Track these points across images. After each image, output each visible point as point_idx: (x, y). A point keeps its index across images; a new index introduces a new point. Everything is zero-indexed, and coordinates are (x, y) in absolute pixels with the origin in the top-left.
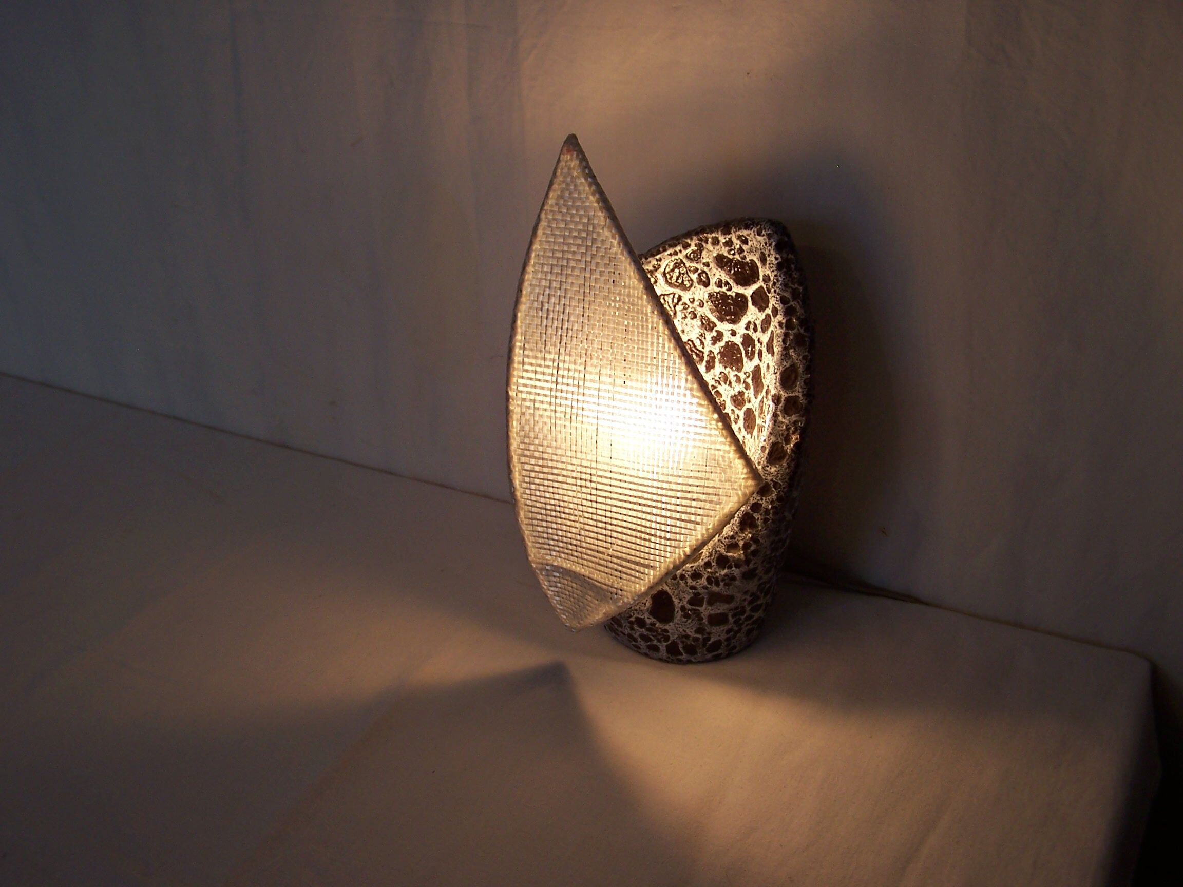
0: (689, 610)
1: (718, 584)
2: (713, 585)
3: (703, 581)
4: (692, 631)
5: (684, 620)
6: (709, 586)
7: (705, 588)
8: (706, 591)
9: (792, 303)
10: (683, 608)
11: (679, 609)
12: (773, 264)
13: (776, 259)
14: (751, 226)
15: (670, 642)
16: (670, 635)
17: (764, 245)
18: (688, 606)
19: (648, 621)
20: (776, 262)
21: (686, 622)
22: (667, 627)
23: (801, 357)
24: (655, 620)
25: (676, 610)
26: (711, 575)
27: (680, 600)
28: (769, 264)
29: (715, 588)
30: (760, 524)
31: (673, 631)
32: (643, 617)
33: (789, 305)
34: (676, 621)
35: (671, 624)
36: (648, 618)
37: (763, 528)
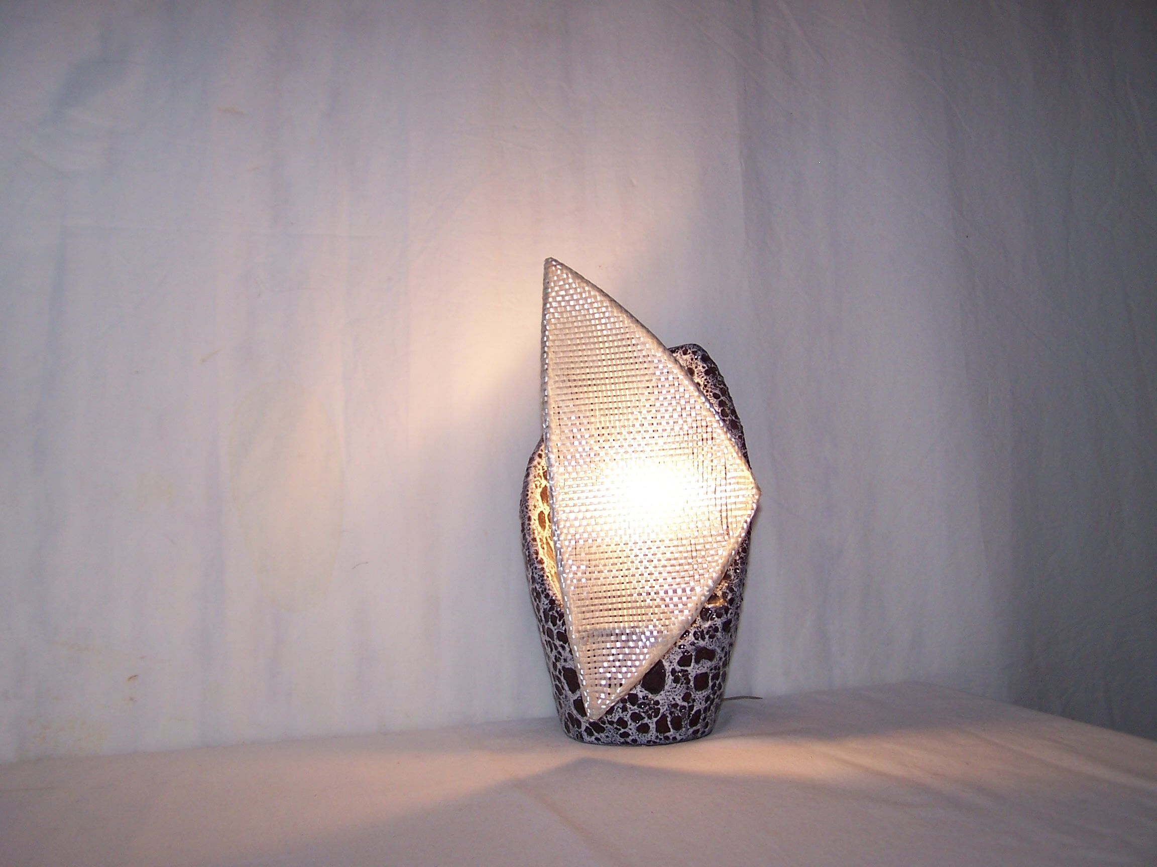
0: (679, 672)
1: (703, 639)
2: (700, 639)
3: (691, 638)
4: (680, 698)
5: (674, 685)
6: (696, 641)
7: (693, 644)
8: (694, 647)
9: (722, 398)
10: (673, 672)
11: (670, 674)
12: (701, 372)
13: (704, 367)
14: (677, 351)
15: (660, 716)
16: (661, 708)
17: (690, 360)
18: (678, 668)
19: (640, 695)
20: (704, 370)
21: (675, 688)
22: (657, 698)
23: (737, 437)
24: (647, 692)
25: (667, 675)
26: (697, 630)
27: (671, 662)
28: (697, 374)
29: (701, 643)
30: (732, 574)
31: (664, 701)
32: (635, 692)
33: (720, 399)
34: (666, 687)
35: (662, 692)
36: (641, 691)
37: (735, 577)
